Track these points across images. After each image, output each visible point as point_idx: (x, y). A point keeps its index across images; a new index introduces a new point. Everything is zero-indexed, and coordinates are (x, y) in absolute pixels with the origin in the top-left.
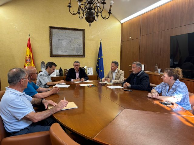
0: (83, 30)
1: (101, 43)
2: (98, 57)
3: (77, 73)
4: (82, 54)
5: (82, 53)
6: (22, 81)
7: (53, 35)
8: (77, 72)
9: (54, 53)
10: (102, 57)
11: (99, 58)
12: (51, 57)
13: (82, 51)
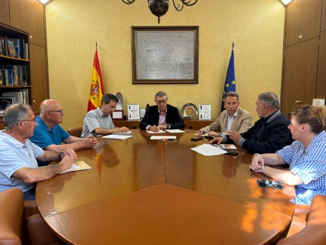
0: (196, 28)
1: (233, 51)
2: (226, 83)
3: (163, 115)
4: (191, 77)
5: (193, 74)
6: (21, 125)
7: (139, 43)
8: (162, 113)
9: (139, 77)
10: (233, 82)
11: (227, 86)
12: (133, 84)
13: (192, 70)
